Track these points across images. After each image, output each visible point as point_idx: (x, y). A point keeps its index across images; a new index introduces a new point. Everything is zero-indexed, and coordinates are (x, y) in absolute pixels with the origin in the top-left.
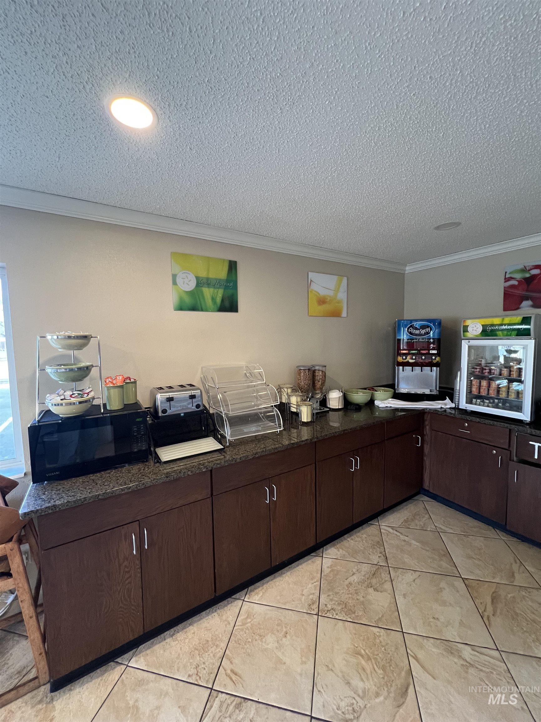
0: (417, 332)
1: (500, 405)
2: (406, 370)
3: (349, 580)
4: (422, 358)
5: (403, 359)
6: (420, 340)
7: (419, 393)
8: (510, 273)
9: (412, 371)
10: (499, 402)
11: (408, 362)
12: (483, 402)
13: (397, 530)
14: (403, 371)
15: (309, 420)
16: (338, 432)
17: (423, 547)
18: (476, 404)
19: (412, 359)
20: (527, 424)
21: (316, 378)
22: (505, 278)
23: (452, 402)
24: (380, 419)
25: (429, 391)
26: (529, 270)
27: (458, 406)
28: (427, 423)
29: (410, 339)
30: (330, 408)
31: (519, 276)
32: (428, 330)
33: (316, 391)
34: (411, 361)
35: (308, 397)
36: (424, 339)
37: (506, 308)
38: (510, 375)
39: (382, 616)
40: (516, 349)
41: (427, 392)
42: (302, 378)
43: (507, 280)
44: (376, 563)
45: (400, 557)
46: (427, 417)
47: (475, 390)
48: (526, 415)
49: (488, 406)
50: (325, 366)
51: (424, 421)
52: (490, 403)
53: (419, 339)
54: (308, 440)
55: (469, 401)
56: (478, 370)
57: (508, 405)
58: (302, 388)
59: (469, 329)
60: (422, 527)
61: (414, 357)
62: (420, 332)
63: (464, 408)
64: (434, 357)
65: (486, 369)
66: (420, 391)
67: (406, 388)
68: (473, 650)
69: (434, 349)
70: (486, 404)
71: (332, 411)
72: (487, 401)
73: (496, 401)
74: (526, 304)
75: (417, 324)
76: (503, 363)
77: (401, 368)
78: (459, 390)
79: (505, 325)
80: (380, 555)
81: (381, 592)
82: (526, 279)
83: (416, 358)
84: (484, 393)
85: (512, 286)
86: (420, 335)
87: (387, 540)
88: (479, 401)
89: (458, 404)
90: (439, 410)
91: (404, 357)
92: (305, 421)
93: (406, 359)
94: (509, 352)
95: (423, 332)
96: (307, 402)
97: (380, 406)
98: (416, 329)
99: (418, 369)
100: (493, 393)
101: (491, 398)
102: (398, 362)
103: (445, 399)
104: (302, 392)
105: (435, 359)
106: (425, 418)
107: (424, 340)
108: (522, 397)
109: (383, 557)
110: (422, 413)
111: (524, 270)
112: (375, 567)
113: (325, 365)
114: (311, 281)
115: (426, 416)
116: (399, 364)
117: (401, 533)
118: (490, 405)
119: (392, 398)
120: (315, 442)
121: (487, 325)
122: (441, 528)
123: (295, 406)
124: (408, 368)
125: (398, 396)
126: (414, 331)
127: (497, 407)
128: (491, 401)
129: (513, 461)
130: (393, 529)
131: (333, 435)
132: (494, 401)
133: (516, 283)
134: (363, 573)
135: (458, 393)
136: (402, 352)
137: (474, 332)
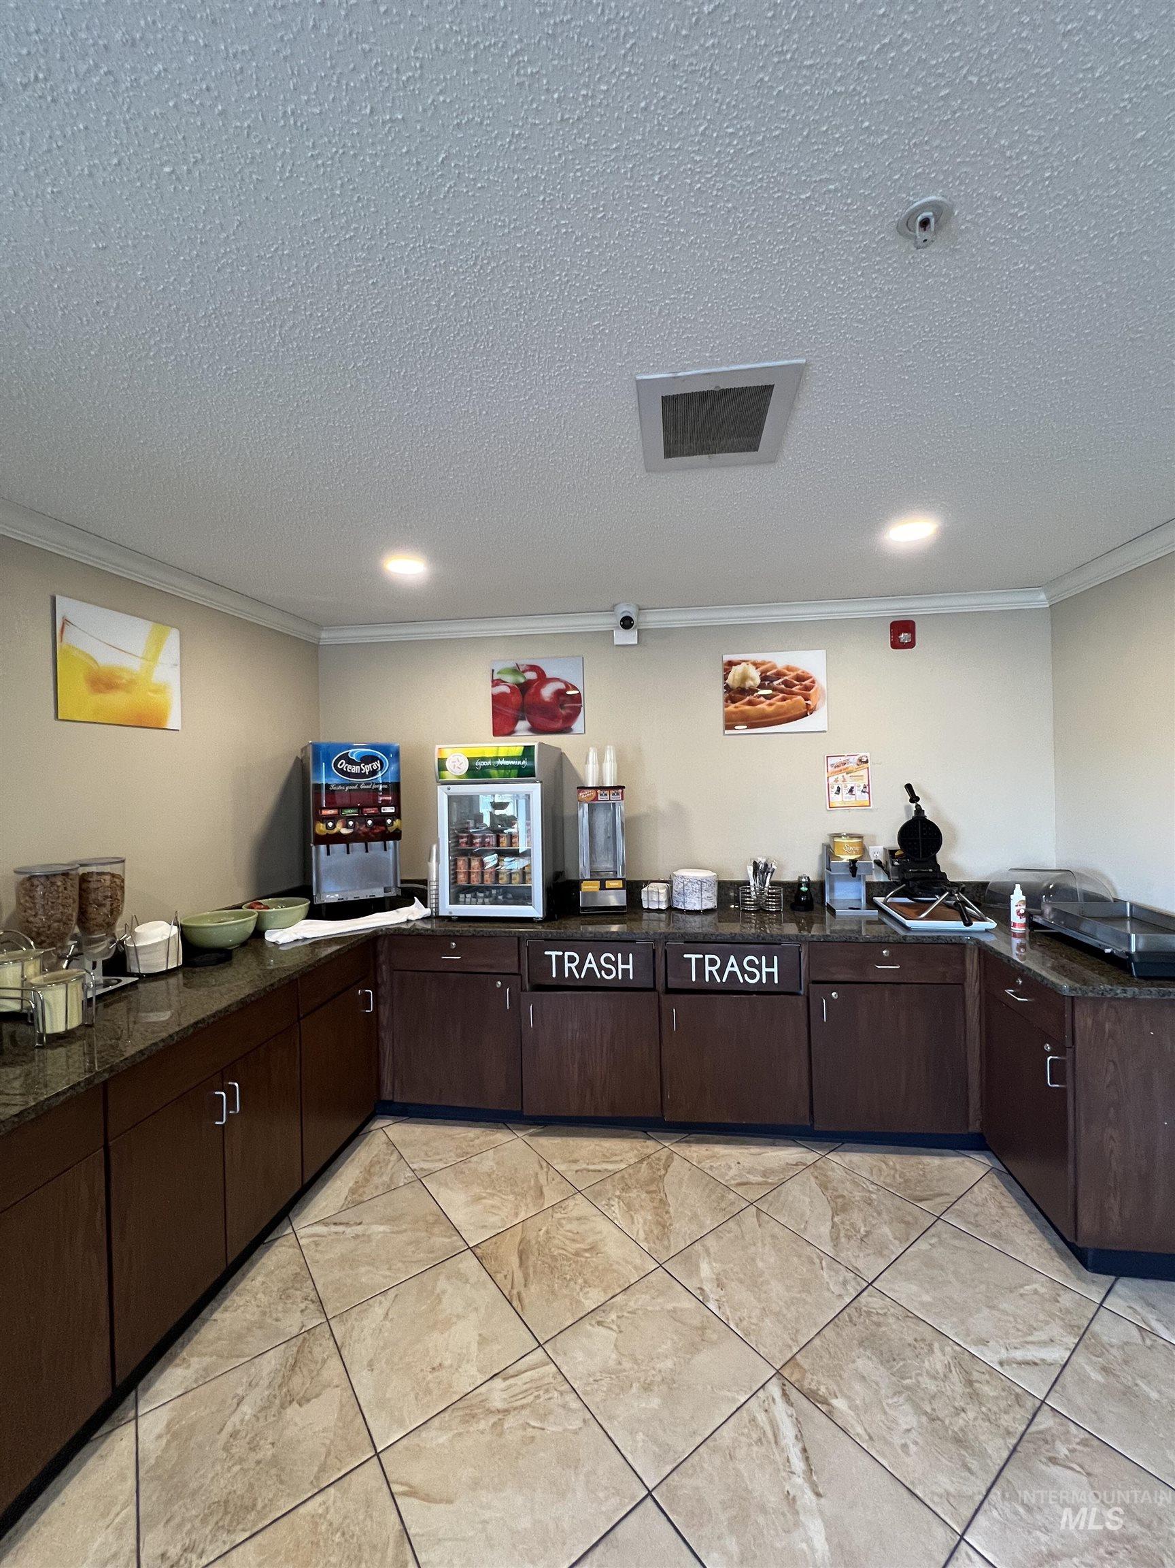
0: (355, 769)
1: (500, 897)
2: (334, 852)
3: (229, 1428)
4: (366, 823)
5: (327, 827)
6: (362, 787)
7: (362, 897)
8: (499, 673)
9: (348, 853)
10: (498, 894)
11: (339, 834)
12: (475, 897)
13: (337, 1221)
14: (328, 854)
15: (75, 1022)
16: (177, 1033)
17: (396, 1229)
18: (465, 903)
19: (347, 826)
20: (539, 922)
21: (92, 896)
22: (493, 681)
23: (426, 907)
24: (288, 973)
25: (382, 890)
26: (524, 672)
27: (437, 912)
28: (382, 958)
29: (342, 785)
30: (139, 975)
31: (510, 679)
32: (376, 765)
33: (92, 933)
34: (344, 831)
35: (62, 958)
36: (369, 784)
37: (497, 732)
38: (498, 844)
39: (328, 1454)
40: (505, 801)
41: (379, 893)
42: (39, 901)
43: (496, 683)
44: (295, 1331)
45: (349, 1281)
46: (383, 946)
47: (462, 879)
48: (535, 910)
49: (484, 904)
50: (123, 861)
51: (376, 956)
52: (486, 897)
53: (359, 785)
54: (79, 1083)
55: (455, 900)
56: (465, 840)
57: (510, 896)
58: (39, 934)
59: (448, 765)
60: (389, 1186)
61: (351, 823)
62: (361, 769)
63: (448, 914)
64: (389, 821)
65: (462, 838)
66: (364, 894)
67: (336, 892)
68: (505, 1379)
69: (387, 804)
70: (480, 901)
71: (144, 982)
72: (482, 895)
73: (494, 892)
74: (523, 725)
75: (354, 754)
76: (488, 824)
77: (323, 848)
78: (437, 881)
79: (501, 758)
80: (303, 1306)
81: (317, 1396)
82: (519, 685)
83: (354, 824)
84: (475, 881)
85: (503, 694)
86: (361, 775)
87: (318, 1256)
88: (469, 896)
89: (437, 908)
90: (404, 926)
91: (330, 824)
92: (60, 1028)
93: (334, 826)
94: (496, 806)
95: (367, 769)
96: (61, 972)
97: (281, 941)
98: (350, 762)
99: (358, 847)
100: (489, 881)
101: (488, 888)
102: (316, 836)
103: (412, 903)
104: (39, 945)
105: (392, 823)
106: (379, 948)
107: (369, 787)
108: (530, 879)
109: (312, 1306)
110: (374, 938)
111: (516, 671)
112: (295, 1345)
113: (122, 856)
114: (66, 621)
115: (380, 943)
116: (320, 840)
117: (347, 1224)
118: (487, 900)
119: (308, 917)
120: (105, 1083)
121: (475, 759)
122: (422, 1169)
123: (18, 994)
124: (338, 848)
125: (317, 912)
126: (350, 767)
127: (496, 902)
128: (487, 893)
129: (525, 990)
130: (326, 1225)
131: (161, 1045)
132: (491, 893)
133: (507, 690)
134: (265, 1383)
135: (435, 887)
136: (325, 812)
137: (456, 769)
